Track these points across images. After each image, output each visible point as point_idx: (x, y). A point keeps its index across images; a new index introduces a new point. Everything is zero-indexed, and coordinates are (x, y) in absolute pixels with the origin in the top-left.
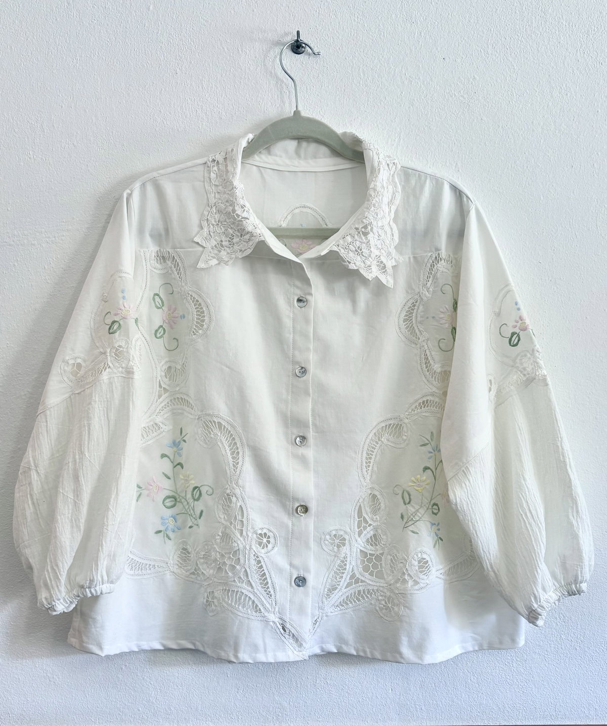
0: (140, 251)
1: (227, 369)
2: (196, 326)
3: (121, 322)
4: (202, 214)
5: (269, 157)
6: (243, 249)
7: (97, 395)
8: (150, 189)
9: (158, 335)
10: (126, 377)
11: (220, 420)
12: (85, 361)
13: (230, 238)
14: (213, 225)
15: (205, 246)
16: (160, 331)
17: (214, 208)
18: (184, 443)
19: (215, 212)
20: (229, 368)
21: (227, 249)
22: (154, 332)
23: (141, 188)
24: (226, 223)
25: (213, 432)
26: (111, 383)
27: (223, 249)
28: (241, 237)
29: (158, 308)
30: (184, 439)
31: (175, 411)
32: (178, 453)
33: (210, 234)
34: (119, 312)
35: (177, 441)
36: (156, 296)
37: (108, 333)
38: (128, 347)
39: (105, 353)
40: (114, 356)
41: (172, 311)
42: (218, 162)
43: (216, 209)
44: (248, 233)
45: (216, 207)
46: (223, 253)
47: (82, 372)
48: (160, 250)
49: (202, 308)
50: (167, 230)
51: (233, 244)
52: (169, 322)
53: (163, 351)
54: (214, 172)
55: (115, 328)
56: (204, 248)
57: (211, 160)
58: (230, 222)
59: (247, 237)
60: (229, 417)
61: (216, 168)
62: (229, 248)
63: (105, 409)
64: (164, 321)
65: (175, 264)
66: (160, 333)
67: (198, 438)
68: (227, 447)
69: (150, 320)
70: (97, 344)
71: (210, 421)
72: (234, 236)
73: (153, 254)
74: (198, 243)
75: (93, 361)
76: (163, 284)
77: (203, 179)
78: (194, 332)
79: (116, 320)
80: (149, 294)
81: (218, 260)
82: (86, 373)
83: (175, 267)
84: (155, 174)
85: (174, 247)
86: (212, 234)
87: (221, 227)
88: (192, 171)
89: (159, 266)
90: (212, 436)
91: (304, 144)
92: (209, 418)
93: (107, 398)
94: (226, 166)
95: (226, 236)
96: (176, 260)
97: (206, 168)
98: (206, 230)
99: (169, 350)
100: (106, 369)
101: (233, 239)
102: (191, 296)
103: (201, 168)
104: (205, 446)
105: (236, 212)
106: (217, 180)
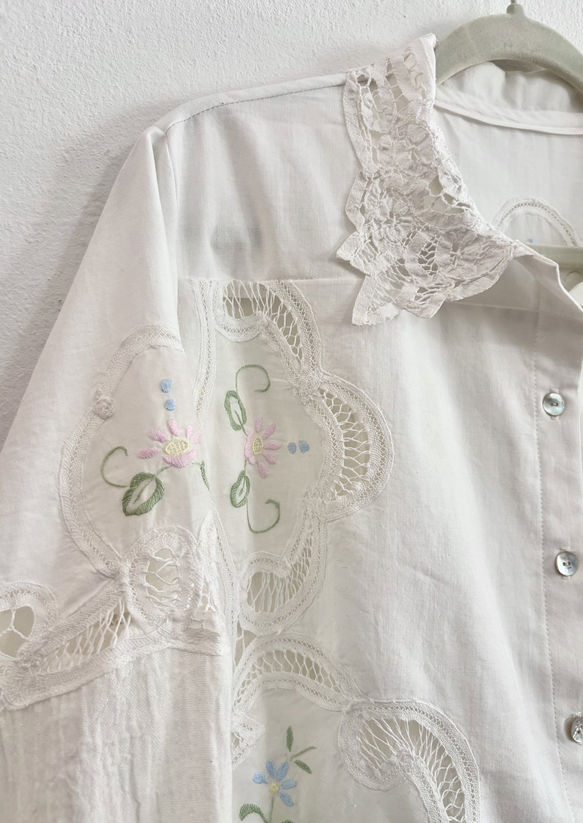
0: (190, 281)
1: (428, 579)
2: (344, 472)
3: (164, 479)
4: (347, 197)
5: (462, 94)
6: (467, 279)
7: (98, 728)
8: (211, 131)
9: (239, 499)
10: (189, 647)
11: (416, 716)
12: (42, 599)
13: (424, 253)
14: (378, 222)
15: (365, 272)
16: (241, 487)
17: (377, 182)
18: (300, 770)
19: (379, 191)
20: (433, 576)
21: (419, 279)
22: (227, 491)
23: (187, 127)
24: (410, 218)
25: (394, 746)
26: (141, 677)
27: (408, 279)
28: (455, 250)
29: (237, 428)
30: (302, 759)
31: (271, 686)
32: (283, 796)
33: (372, 243)
34: (156, 447)
35: (278, 764)
36: (232, 400)
37: (124, 514)
38: (187, 553)
39: (115, 576)
40: (146, 584)
41: (264, 432)
42: (373, 83)
43: (381, 186)
44: (478, 238)
45: (382, 181)
46: (410, 290)
47: (34, 638)
48: (235, 282)
49: (360, 426)
50: (257, 235)
51: (435, 268)
52: (257, 463)
53: (245, 538)
54: (368, 103)
55: (146, 496)
56: (361, 275)
57: (356, 77)
58: (422, 215)
59: (475, 249)
60: (434, 704)
61: (369, 95)
62: (425, 276)
63: (126, 768)
64: (247, 460)
65: (281, 317)
66: (242, 491)
67: (348, 762)
68: (433, 786)
69: (219, 459)
70: (85, 546)
71: (390, 722)
72: (433, 248)
73: (221, 294)
74: (345, 264)
75: (71, 601)
76: (247, 367)
77: (340, 119)
78: (338, 487)
79: (147, 471)
80: (216, 394)
81: (397, 305)
82: (48, 639)
83: (280, 324)
84: (224, 98)
85: (279, 275)
86: (376, 243)
87: (399, 227)
88: (314, 99)
89: (233, 322)
90: (394, 759)
91: (521, 80)
92: (387, 713)
93: (129, 728)
94: (398, 92)
95: (413, 250)
96: (285, 308)
97: (346, 93)
98: (362, 234)
99: (257, 532)
100: (122, 627)
101: (433, 255)
102: (330, 396)
103: (335, 94)
104: (371, 784)
105: (445, 191)
106: (376, 123)
